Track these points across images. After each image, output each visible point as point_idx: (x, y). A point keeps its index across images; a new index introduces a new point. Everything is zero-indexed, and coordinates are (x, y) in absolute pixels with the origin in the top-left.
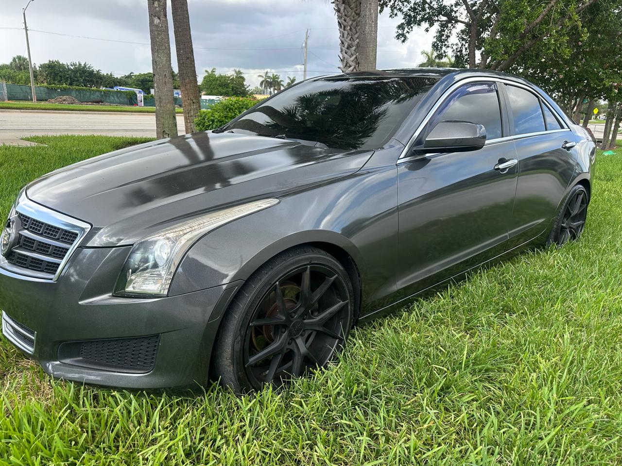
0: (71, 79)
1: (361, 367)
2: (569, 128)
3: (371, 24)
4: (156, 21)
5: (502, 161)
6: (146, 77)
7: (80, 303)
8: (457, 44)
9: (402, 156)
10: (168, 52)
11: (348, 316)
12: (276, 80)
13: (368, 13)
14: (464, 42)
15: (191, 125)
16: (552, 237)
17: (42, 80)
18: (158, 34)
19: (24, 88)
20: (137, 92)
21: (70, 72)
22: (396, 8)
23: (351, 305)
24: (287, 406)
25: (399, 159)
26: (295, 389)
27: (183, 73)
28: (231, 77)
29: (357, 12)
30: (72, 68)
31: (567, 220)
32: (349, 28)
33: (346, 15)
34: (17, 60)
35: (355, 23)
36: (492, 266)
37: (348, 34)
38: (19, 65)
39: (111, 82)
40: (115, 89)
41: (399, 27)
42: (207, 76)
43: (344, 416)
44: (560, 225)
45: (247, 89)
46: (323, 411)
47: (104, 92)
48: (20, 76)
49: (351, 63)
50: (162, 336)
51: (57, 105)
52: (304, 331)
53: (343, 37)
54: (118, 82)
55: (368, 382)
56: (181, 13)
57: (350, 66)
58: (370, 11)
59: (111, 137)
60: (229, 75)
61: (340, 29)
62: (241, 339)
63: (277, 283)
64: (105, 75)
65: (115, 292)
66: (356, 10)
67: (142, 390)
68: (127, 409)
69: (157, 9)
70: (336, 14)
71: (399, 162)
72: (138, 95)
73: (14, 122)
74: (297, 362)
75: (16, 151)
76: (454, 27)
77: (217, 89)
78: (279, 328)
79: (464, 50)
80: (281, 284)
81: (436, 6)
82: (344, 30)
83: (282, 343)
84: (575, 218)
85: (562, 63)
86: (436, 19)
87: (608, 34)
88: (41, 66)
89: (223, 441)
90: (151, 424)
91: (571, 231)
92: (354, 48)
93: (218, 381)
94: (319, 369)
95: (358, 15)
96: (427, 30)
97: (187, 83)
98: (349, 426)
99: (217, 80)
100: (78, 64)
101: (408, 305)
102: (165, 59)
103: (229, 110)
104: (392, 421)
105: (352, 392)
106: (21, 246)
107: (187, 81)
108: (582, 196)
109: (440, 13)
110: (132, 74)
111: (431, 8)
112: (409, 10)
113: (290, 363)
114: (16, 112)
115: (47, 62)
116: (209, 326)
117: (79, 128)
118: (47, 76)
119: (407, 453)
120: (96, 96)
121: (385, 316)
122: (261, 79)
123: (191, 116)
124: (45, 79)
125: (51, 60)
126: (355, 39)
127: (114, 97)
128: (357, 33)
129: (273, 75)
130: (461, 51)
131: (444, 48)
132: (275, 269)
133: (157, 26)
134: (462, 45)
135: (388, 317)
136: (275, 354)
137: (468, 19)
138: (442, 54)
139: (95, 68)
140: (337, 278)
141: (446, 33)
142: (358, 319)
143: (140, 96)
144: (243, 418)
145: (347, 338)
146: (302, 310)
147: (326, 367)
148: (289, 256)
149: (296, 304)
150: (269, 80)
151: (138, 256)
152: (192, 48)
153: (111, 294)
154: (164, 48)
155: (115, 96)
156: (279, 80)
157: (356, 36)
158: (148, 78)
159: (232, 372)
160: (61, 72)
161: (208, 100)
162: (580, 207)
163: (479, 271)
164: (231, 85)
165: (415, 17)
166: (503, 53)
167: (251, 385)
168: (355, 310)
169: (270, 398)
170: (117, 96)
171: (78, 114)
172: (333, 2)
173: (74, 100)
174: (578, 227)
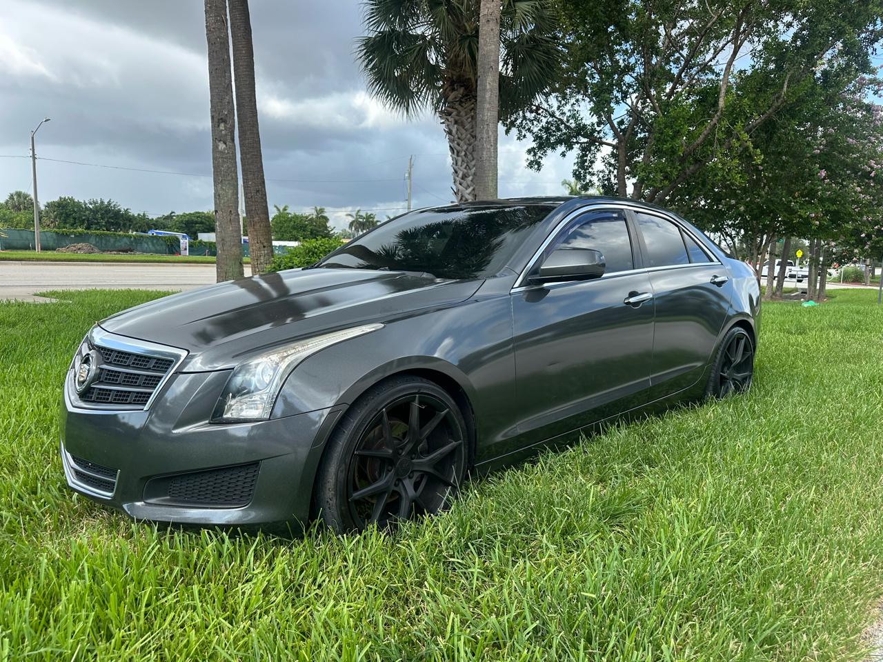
0: (88, 221)
1: (476, 514)
2: (720, 261)
3: (490, 149)
4: (222, 146)
5: (633, 294)
6: (193, 218)
7: (174, 432)
8: (603, 171)
9: (516, 285)
10: (235, 183)
11: (461, 460)
12: (371, 220)
13: (485, 136)
14: (612, 169)
16: (711, 388)
17: (48, 223)
18: (223, 162)
19: (24, 234)
20: (180, 238)
21: (87, 212)
22: (524, 128)
23: (465, 447)
24: (394, 548)
25: (512, 288)
26: (403, 533)
27: (252, 210)
28: (310, 217)
29: (473, 134)
30: (91, 206)
31: (728, 369)
32: (463, 153)
33: (459, 138)
34: (15, 197)
35: (471, 147)
36: (632, 420)
37: (463, 161)
38: (17, 204)
39: (144, 224)
40: (150, 233)
41: (529, 151)
42: (276, 215)
43: (456, 553)
44: (718, 374)
45: (331, 232)
46: (433, 551)
47: (135, 238)
48: (18, 218)
49: (467, 197)
50: (263, 464)
51: (68, 255)
52: (412, 472)
53: (456, 164)
54: (153, 224)
55: (482, 525)
57: (466, 200)
58: (488, 133)
59: (152, 292)
60: (307, 214)
61: (453, 156)
62: (345, 469)
63: (384, 410)
64: (136, 215)
65: (212, 420)
66: (473, 132)
67: (235, 526)
68: (218, 548)
69: (223, 132)
70: (447, 137)
71: (512, 291)
72: (182, 241)
74: (408, 504)
75: (32, 307)
76: (598, 150)
77: (290, 232)
78: (385, 463)
79: (612, 178)
80: (387, 412)
81: (573, 125)
82: (458, 156)
83: (388, 482)
84: (739, 368)
85: (740, 192)
86: (575, 141)
87: (793, 156)
88: (48, 205)
90: (245, 563)
91: (735, 384)
92: (470, 178)
93: (319, 515)
94: (427, 515)
95: (474, 137)
96: (563, 155)
97: (256, 222)
98: (461, 564)
99: (291, 221)
100: (99, 202)
101: (531, 456)
102: (231, 191)
103: (313, 255)
104: (508, 559)
105: (464, 532)
106: (102, 381)
107: (256, 219)
108: (743, 341)
109: (579, 134)
110: (173, 214)
111: (567, 127)
112: (540, 130)
113: (396, 507)
114: (15, 264)
115: (56, 199)
116: (312, 452)
117: (104, 283)
118: (56, 218)
119: (522, 582)
120: (123, 243)
122: (351, 219)
123: (261, 263)
124: (52, 222)
125: (63, 197)
126: (471, 167)
127: (148, 245)
128: (473, 160)
129: (367, 214)
130: (609, 179)
131: (588, 177)
132: (381, 395)
133: (222, 152)
134: (610, 172)
135: (509, 470)
136: (378, 495)
137: (616, 141)
138: (587, 184)
139: (122, 208)
140: (448, 412)
141: (589, 158)
142: (473, 467)
143: (185, 242)
145: (461, 490)
146: (410, 448)
147: (435, 515)
148: (396, 383)
150: (361, 220)
151: (239, 380)
152: (264, 179)
153: (207, 422)
154: (230, 178)
155: (150, 243)
156: (375, 220)
157: (473, 163)
158: (195, 219)
159: (334, 505)
160: (75, 212)
161: (280, 246)
162: (743, 354)
163: (616, 424)
164: (309, 228)
165: (548, 139)
166: (662, 178)
167: (355, 524)
168: (470, 456)
169: (375, 538)
170: (152, 242)
171: (100, 265)
172: (443, 123)
173: (92, 249)
174: (744, 379)
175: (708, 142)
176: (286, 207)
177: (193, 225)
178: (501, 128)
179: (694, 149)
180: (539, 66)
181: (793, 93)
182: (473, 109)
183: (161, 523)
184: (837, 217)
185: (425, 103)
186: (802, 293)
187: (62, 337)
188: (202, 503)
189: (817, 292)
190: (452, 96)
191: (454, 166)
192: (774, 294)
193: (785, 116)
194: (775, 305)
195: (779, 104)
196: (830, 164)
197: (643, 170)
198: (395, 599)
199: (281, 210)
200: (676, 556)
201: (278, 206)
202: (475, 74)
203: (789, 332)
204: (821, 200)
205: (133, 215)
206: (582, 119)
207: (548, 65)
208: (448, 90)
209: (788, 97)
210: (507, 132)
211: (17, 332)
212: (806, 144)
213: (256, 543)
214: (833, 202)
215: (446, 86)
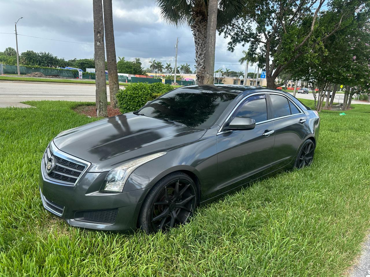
0: (39, 61)
1: (200, 224)
2: (303, 112)
3: (212, 47)
4: (98, 44)
5: (267, 131)
7: (86, 195)
8: (260, 53)
9: (219, 131)
11: (195, 202)
12: (160, 64)
13: (210, 41)
14: (264, 52)
15: (113, 96)
16: (296, 164)
18: (99, 50)
19: (13, 67)
20: (79, 71)
21: (39, 57)
22: (227, 33)
23: (196, 197)
24: (168, 239)
26: (171, 233)
28: (133, 63)
29: (205, 36)
30: (41, 55)
31: (303, 156)
32: (200, 45)
33: (199, 38)
34: (8, 50)
35: (204, 42)
36: (263, 179)
37: (200, 48)
38: (9, 53)
39: (63, 64)
40: (66, 68)
41: (229, 44)
43: (191, 243)
44: (299, 159)
45: (142, 70)
46: (183, 241)
47: (60, 70)
48: (10, 59)
49: (201, 63)
50: (119, 209)
51: (32, 78)
52: (176, 208)
53: (197, 49)
54: (67, 64)
55: (202, 230)
56: (110, 36)
57: (201, 65)
58: (211, 40)
60: (132, 61)
61: (196, 45)
62: (150, 210)
63: (166, 187)
64: (60, 59)
65: (100, 191)
66: (205, 35)
67: (109, 231)
68: (102, 239)
69: (99, 37)
70: (194, 37)
71: (218, 134)
72: (79, 72)
73: (11, 89)
74: (173, 221)
76: (259, 44)
77: (125, 69)
78: (165, 206)
79: (264, 56)
80: (167, 188)
81: (248, 33)
82: (198, 45)
83: (166, 213)
84: (308, 156)
86: (249, 40)
87: (342, 50)
88: (22, 54)
89: (142, 252)
90: (112, 245)
91: (306, 162)
92: (203, 55)
93: (140, 228)
94: (181, 225)
96: (243, 45)
97: (112, 73)
98: (193, 247)
99: (125, 64)
100: (44, 53)
101: (222, 197)
102: (102, 63)
103: (136, 90)
104: (211, 246)
105: (195, 234)
106: (57, 170)
107: (112, 72)
108: (311, 145)
109: (250, 37)
110: (76, 60)
111: (246, 33)
112: (234, 34)
113: (169, 222)
114: (10, 82)
115: (26, 51)
116: (138, 205)
118: (26, 59)
119: (216, 257)
120: (55, 72)
121: (212, 202)
122: (151, 64)
123: (114, 91)
124: (24, 61)
125: (29, 50)
126: (204, 50)
127: (65, 73)
128: (205, 47)
129: (158, 62)
130: (262, 57)
131: (254, 55)
132: (165, 181)
133: (99, 46)
134: (263, 54)
135: (213, 203)
136: (163, 217)
137: (266, 41)
139: (54, 56)
140: (190, 185)
141: (254, 47)
142: (199, 203)
143: (81, 73)
144: (150, 244)
145: (194, 213)
146: (175, 199)
147: (184, 224)
148: (171, 176)
149: (172, 196)
150: (156, 65)
151: (111, 176)
152: (115, 55)
153: (98, 191)
154: (102, 57)
156: (161, 65)
157: (204, 49)
158: (85, 62)
159: (146, 223)
160: (34, 57)
161: (120, 76)
162: (310, 150)
163: (256, 182)
164: (133, 67)
165: (237, 38)
166: (284, 60)
167: (153, 230)
168: (198, 199)
169: (161, 236)
170: (67, 72)
171: (45, 84)
172: (192, 30)
173: (42, 75)
174: (310, 160)
175: (306, 45)
176: (123, 58)
177: (84, 65)
178: (217, 33)
179: (299, 48)
180: (235, 8)
181: (343, 25)
182: (205, 25)
183: (80, 228)
184: (358, 77)
185: (184, 21)
186: (341, 105)
187: (34, 126)
188: (96, 221)
189: (347, 105)
190: (197, 19)
191: (196, 50)
192: (329, 105)
193: (339, 33)
194: (328, 115)
195: (337, 29)
196: (357, 54)
197: (276, 56)
198: (168, 262)
199: (121, 59)
200: (274, 249)
201: (120, 57)
202: (207, 10)
203: (332, 131)
204: (352, 70)
205: (59, 59)
206: (252, 30)
207: (239, 8)
208: (195, 16)
209: (341, 26)
210: (220, 34)
211: (15, 123)
212: (348, 45)
213: (116, 237)
214: (357, 70)
215: (194, 15)
